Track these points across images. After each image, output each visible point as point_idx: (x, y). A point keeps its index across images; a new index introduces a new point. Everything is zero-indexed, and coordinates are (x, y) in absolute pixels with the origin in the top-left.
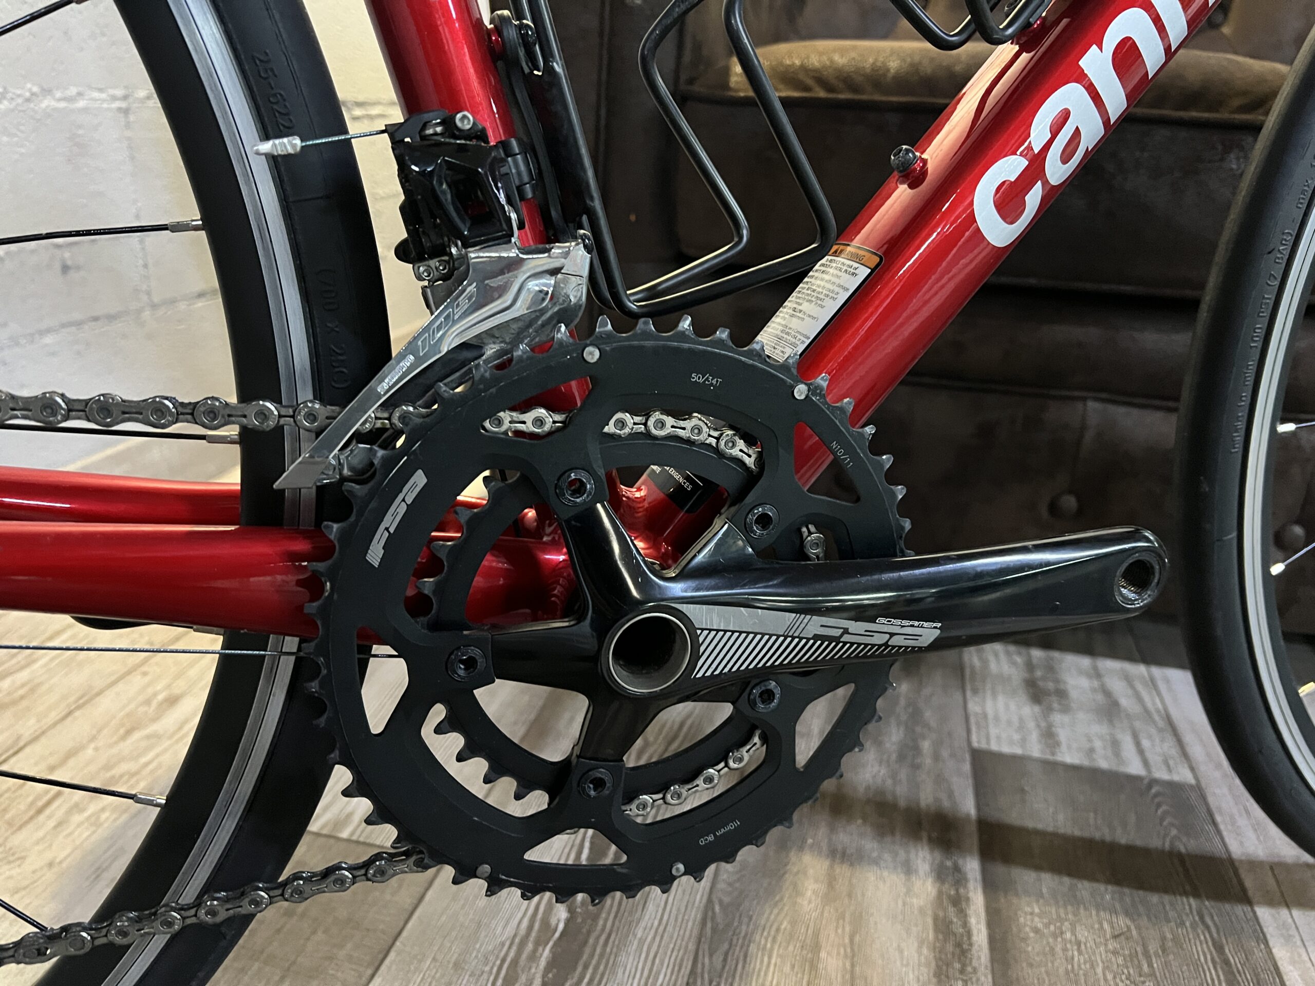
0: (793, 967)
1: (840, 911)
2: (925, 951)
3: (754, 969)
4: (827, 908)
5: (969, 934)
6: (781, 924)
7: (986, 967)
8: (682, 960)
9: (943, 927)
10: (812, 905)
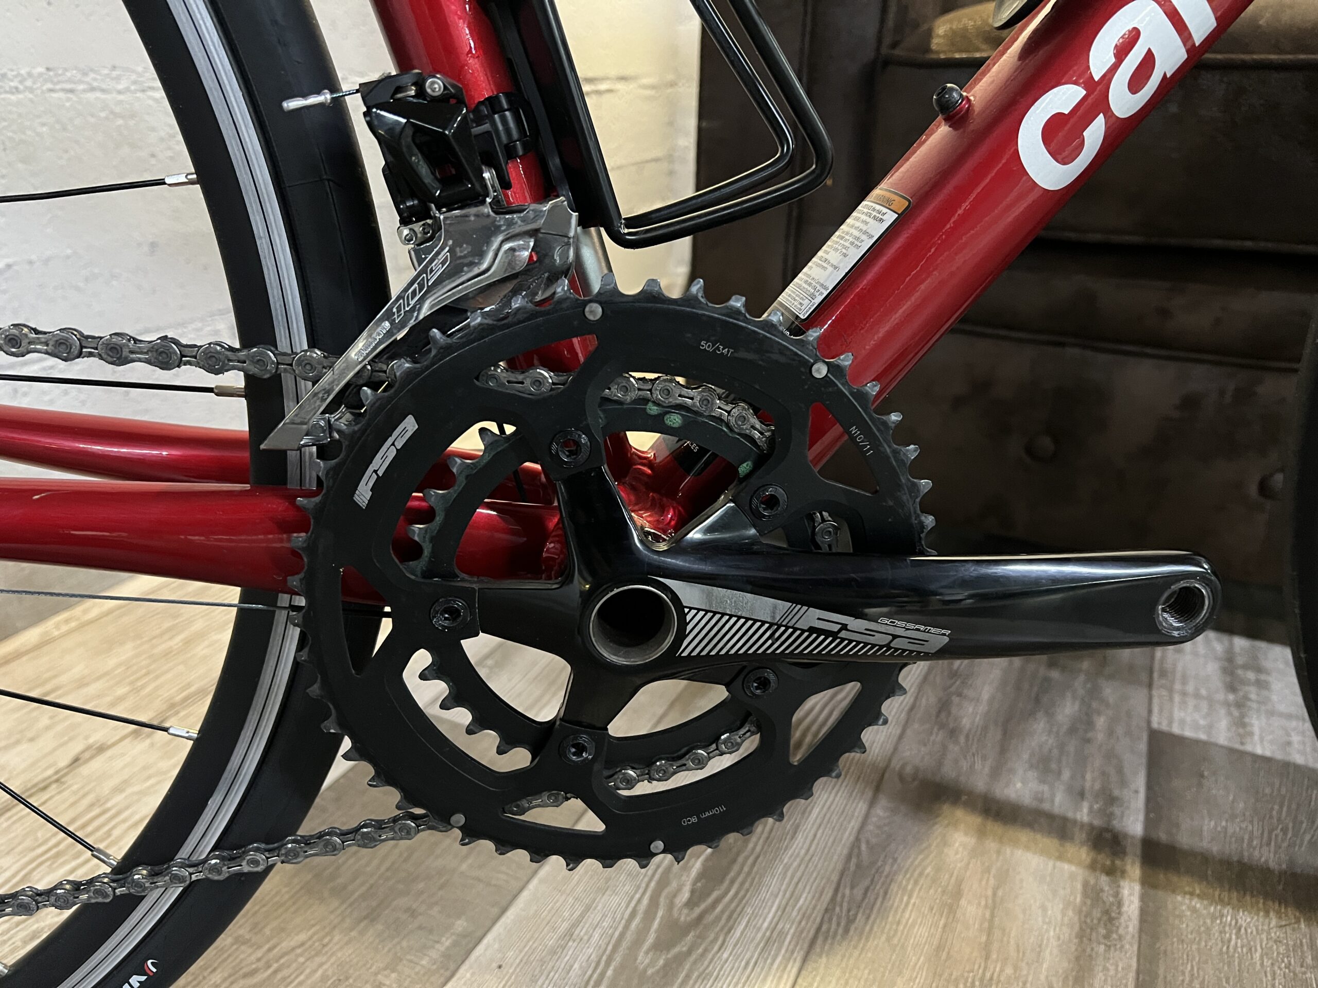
0: (931, 909)
1: (987, 864)
2: (1070, 913)
3: (892, 905)
4: (974, 860)
5: (1120, 904)
6: (925, 868)
7: (1133, 936)
8: (823, 888)
9: (1092, 894)
10: (959, 856)
